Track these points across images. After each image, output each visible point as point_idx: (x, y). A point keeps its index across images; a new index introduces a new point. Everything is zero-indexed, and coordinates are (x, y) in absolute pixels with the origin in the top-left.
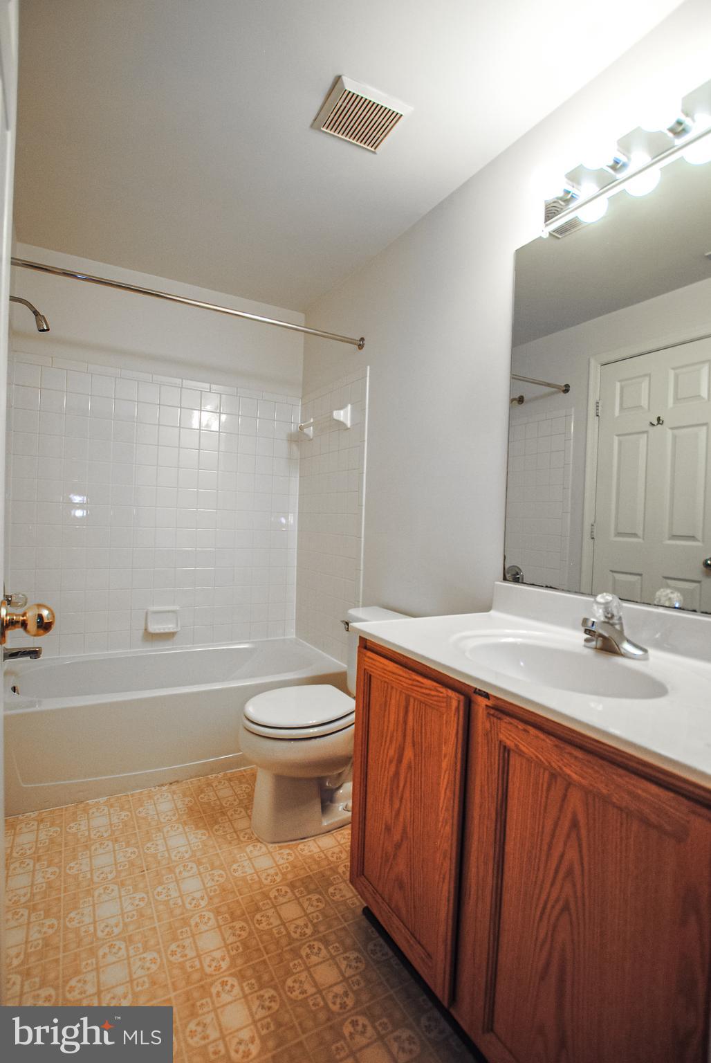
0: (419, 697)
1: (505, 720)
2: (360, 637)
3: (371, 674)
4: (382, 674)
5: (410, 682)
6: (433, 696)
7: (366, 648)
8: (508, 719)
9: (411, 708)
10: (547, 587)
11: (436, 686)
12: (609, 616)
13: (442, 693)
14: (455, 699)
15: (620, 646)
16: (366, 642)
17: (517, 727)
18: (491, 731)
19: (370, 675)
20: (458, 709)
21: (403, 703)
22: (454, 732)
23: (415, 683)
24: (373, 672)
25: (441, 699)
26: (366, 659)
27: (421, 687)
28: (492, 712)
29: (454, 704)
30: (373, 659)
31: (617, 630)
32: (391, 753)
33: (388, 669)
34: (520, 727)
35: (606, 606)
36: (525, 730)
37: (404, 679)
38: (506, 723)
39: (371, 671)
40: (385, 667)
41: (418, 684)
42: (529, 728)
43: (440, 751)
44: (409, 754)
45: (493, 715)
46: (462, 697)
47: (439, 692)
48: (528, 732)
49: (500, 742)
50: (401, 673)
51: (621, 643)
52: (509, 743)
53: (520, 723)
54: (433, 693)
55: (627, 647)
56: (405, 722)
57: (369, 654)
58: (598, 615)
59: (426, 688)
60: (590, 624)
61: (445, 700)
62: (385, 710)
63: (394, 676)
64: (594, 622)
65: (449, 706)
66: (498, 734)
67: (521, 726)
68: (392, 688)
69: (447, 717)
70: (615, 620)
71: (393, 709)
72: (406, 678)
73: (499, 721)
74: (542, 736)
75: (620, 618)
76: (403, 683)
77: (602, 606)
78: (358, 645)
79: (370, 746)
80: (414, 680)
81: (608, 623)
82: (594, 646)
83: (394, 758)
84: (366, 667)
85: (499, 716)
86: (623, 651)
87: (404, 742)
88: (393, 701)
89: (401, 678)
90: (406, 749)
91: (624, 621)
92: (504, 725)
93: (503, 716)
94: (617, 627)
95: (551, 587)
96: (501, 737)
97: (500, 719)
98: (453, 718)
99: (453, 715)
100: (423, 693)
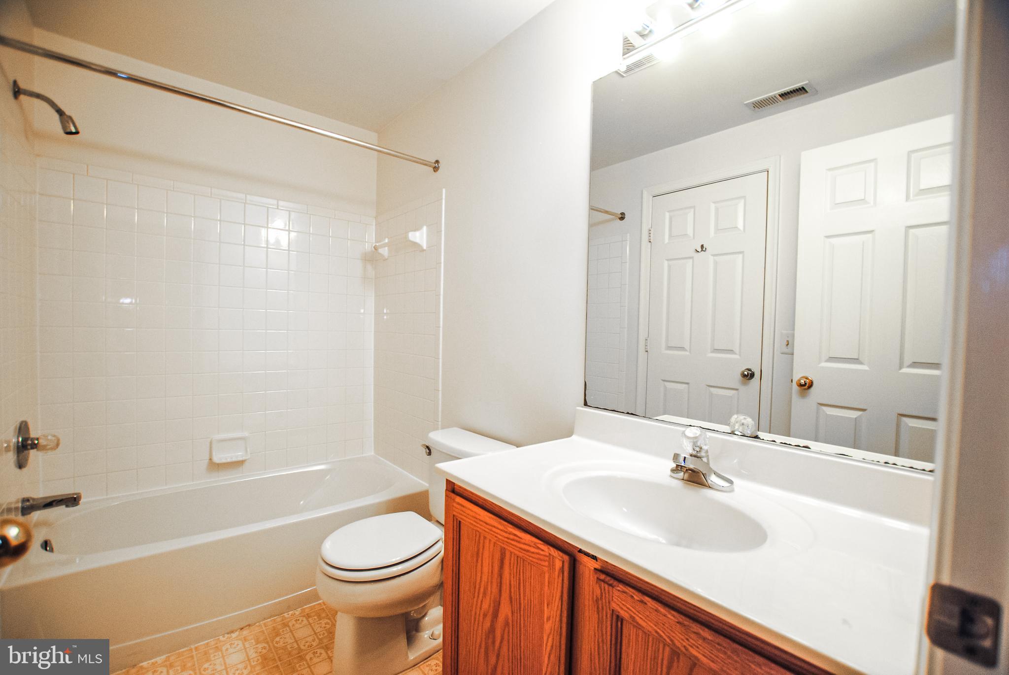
0: (517, 552)
1: (619, 589)
2: (447, 480)
3: (460, 520)
4: (474, 523)
5: (506, 535)
6: (533, 553)
7: (453, 491)
8: (621, 587)
9: (507, 562)
10: (628, 413)
11: (536, 543)
12: (698, 449)
13: (543, 550)
14: (559, 560)
15: (707, 479)
16: (454, 485)
17: (632, 597)
18: (601, 598)
19: (460, 522)
20: (562, 570)
21: (497, 556)
22: (559, 594)
23: (512, 537)
24: (463, 520)
25: (542, 557)
26: (455, 505)
27: (519, 542)
28: (603, 577)
29: (558, 564)
30: (463, 506)
31: (704, 462)
32: (485, 606)
33: (481, 518)
34: (635, 597)
35: (695, 441)
36: (642, 601)
37: (499, 531)
38: (619, 591)
39: (461, 519)
40: (478, 517)
41: (517, 539)
42: (647, 599)
43: (542, 611)
44: (505, 610)
45: (603, 581)
46: (566, 558)
47: (538, 548)
48: (646, 604)
49: (613, 610)
50: (496, 524)
51: (709, 476)
52: (623, 613)
53: (636, 593)
54: (533, 550)
55: (713, 479)
56: (501, 576)
57: (459, 499)
58: (687, 449)
59: (525, 544)
60: (682, 460)
61: (547, 559)
62: (477, 560)
63: (488, 526)
64: (685, 458)
65: (552, 566)
66: (609, 602)
67: (637, 596)
68: (485, 538)
69: (549, 577)
70: (703, 454)
71: (486, 562)
72: (501, 530)
73: (611, 588)
74: (662, 609)
75: (707, 452)
76: (498, 536)
77: (692, 440)
78: (445, 488)
79: (461, 596)
80: (510, 533)
81: (695, 456)
82: (682, 478)
83: (488, 612)
84: (455, 513)
85: (611, 582)
86: (709, 482)
87: (500, 595)
88: (486, 554)
89: (494, 529)
90: (502, 605)
91: (710, 454)
92: (616, 593)
93: (615, 583)
94: (705, 460)
95: (632, 414)
96: (614, 605)
97: (610, 585)
98: (556, 581)
99: (556, 577)
100: (520, 548)
